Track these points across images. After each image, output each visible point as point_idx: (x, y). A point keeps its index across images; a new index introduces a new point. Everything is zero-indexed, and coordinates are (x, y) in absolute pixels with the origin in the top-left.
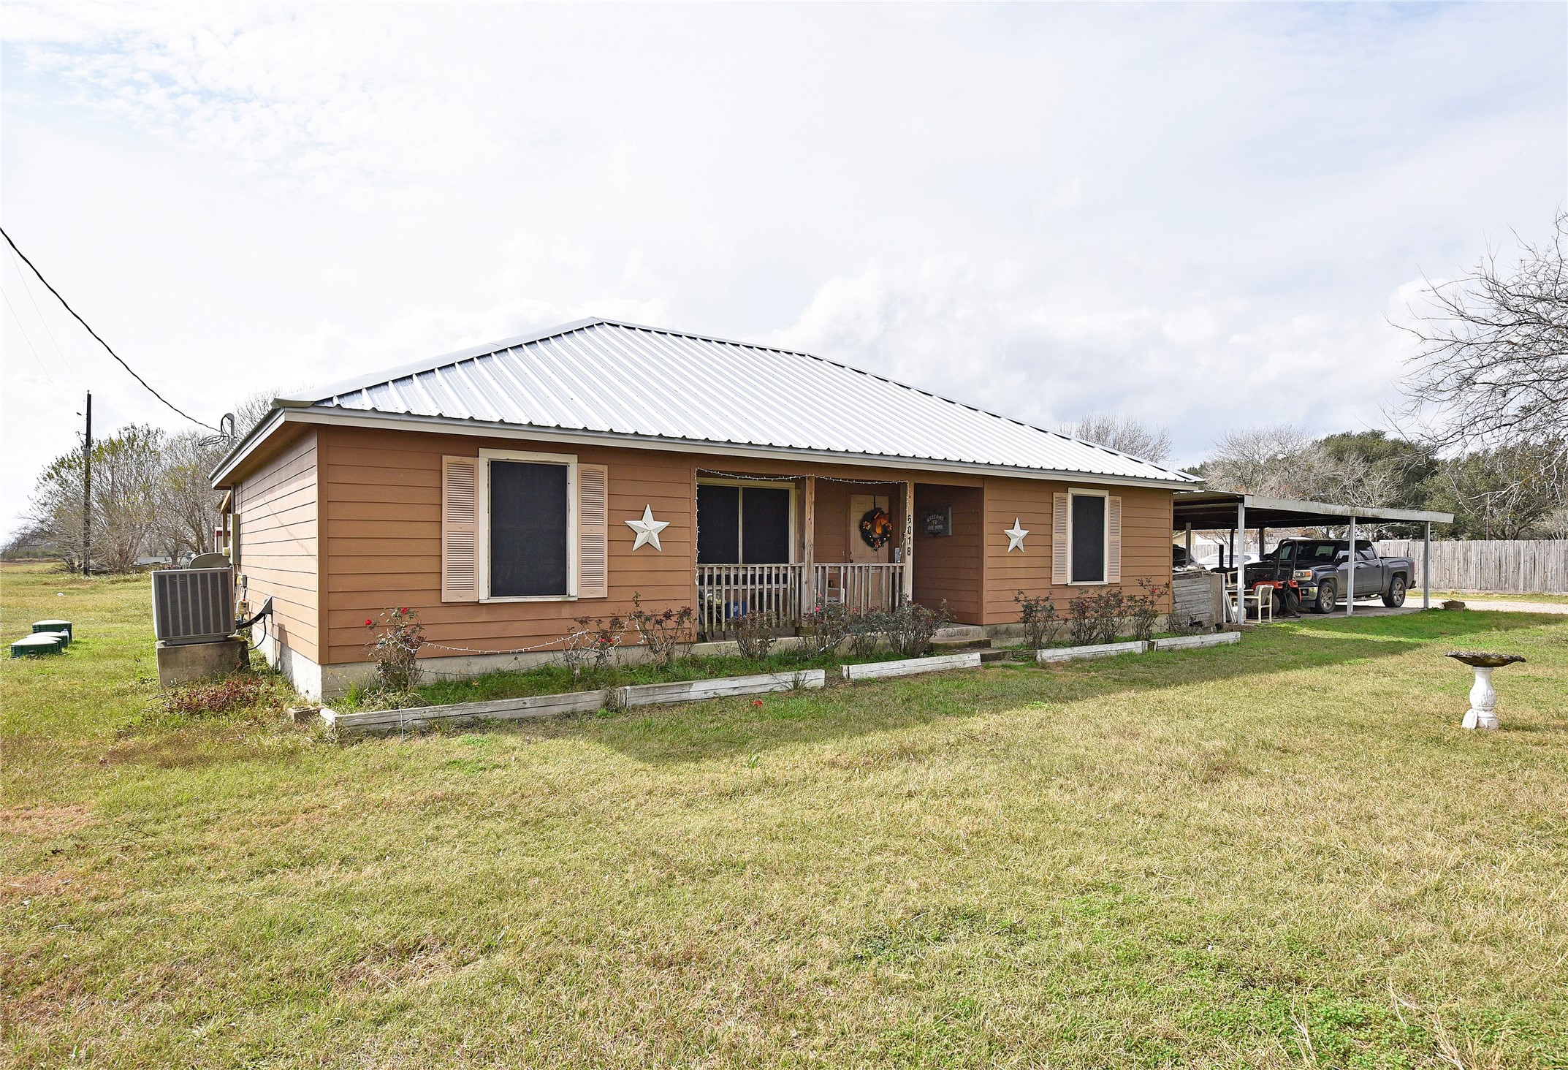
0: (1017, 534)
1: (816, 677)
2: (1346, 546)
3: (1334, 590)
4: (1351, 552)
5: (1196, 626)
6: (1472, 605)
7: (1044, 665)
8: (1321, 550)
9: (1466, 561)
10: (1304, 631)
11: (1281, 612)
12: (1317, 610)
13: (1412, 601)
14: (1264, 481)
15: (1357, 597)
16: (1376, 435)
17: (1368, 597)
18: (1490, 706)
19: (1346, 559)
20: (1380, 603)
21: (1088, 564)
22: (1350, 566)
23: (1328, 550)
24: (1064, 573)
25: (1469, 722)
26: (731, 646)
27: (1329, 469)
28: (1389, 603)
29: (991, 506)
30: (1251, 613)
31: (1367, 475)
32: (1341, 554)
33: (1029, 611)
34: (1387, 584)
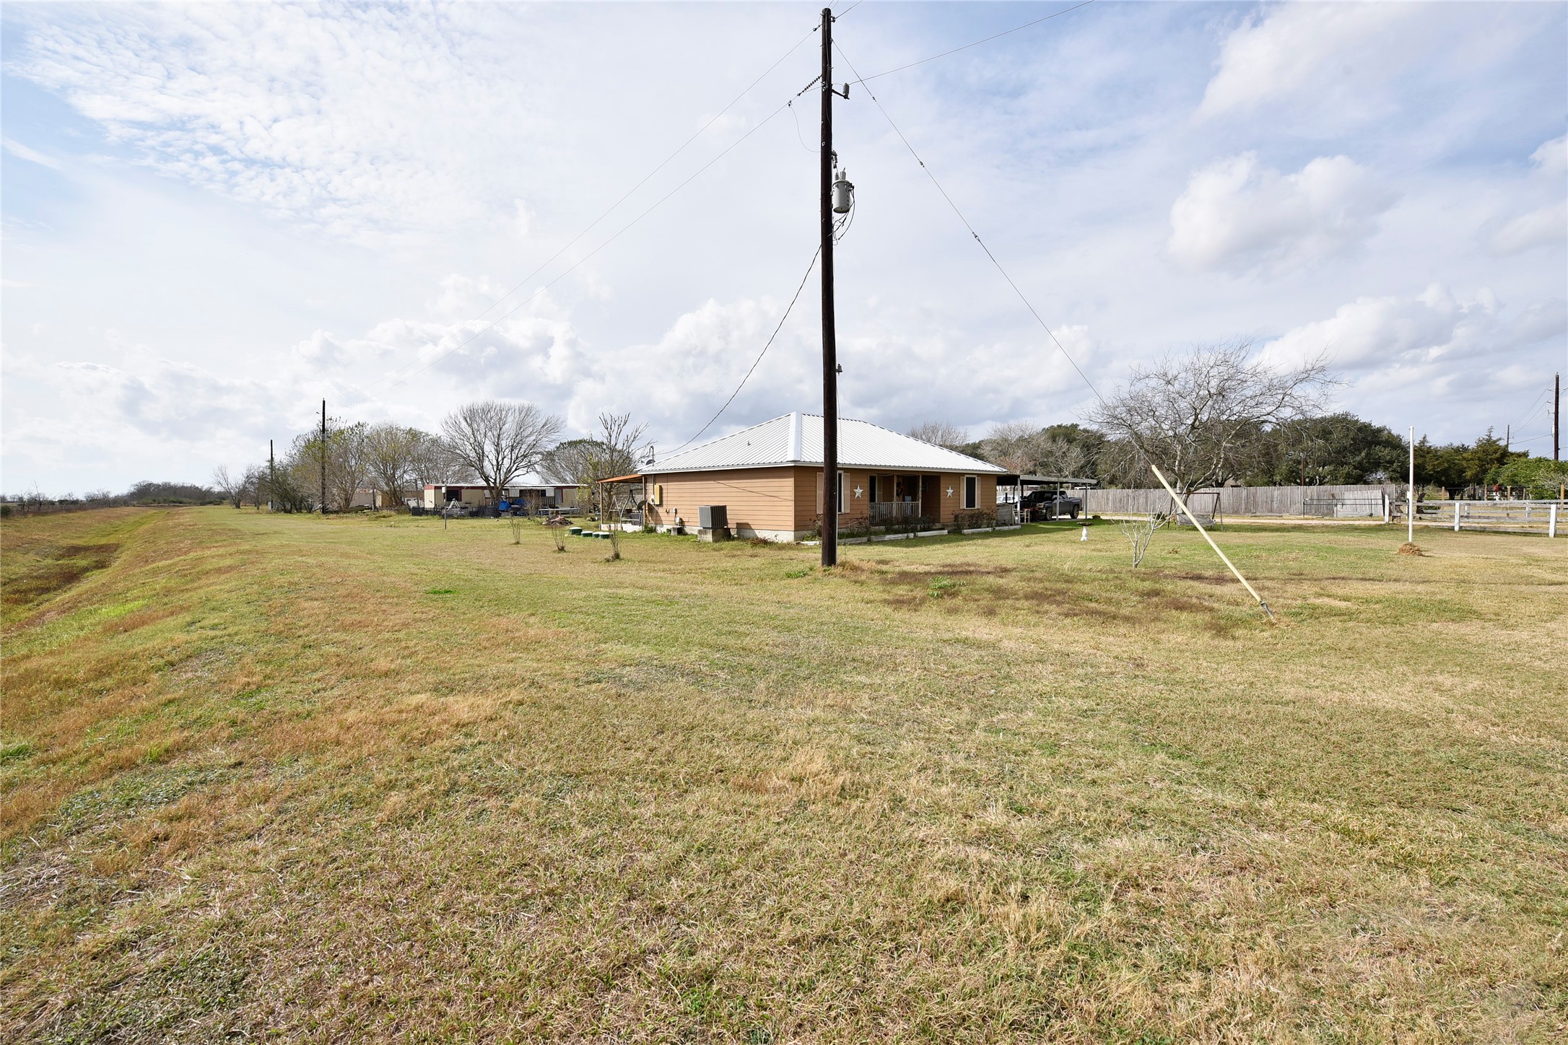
0: (950, 491)
1: (911, 535)
2: (1056, 493)
3: (1052, 511)
4: (1058, 496)
5: (1005, 524)
6: (1103, 517)
7: (964, 535)
8: (1046, 495)
9: (1108, 499)
10: (1041, 526)
11: (1032, 520)
12: (1045, 519)
13: (1081, 516)
14: (1014, 452)
15: (1060, 514)
16: (1075, 426)
17: (1065, 514)
18: (1087, 536)
19: (1056, 498)
20: (1069, 517)
21: (971, 502)
22: (1057, 501)
23: (1049, 495)
24: (964, 506)
25: (1082, 539)
26: (882, 528)
27: (1048, 446)
28: (1073, 517)
29: (943, 483)
30: (1022, 520)
31: (1068, 449)
32: (1054, 496)
33: (956, 517)
34: (1072, 508)
